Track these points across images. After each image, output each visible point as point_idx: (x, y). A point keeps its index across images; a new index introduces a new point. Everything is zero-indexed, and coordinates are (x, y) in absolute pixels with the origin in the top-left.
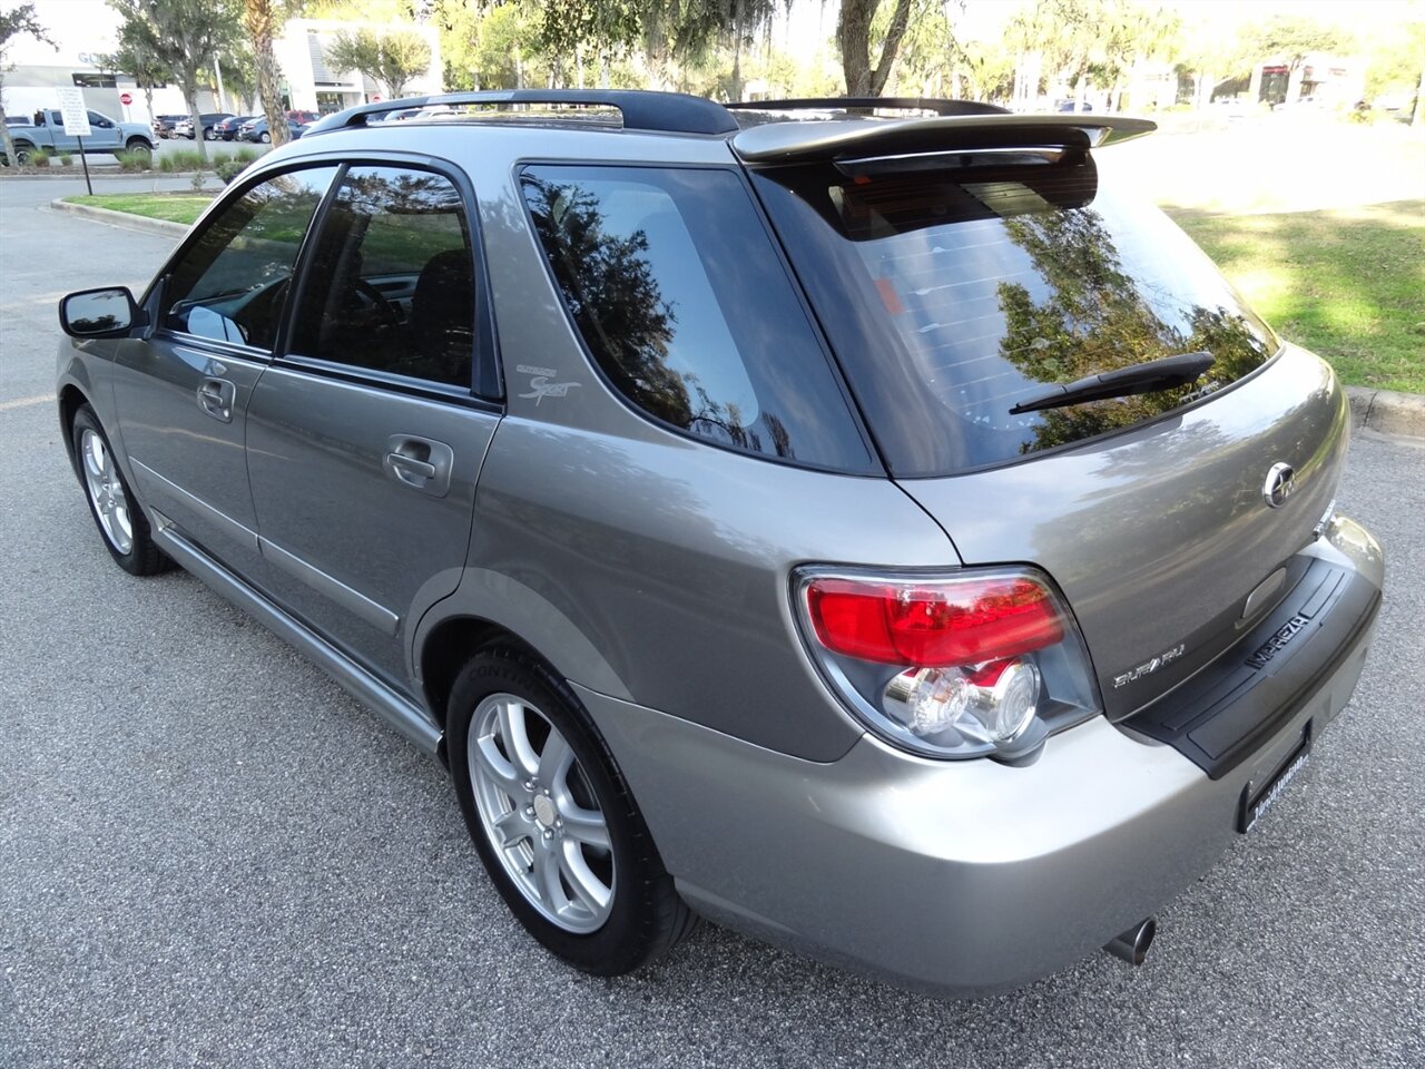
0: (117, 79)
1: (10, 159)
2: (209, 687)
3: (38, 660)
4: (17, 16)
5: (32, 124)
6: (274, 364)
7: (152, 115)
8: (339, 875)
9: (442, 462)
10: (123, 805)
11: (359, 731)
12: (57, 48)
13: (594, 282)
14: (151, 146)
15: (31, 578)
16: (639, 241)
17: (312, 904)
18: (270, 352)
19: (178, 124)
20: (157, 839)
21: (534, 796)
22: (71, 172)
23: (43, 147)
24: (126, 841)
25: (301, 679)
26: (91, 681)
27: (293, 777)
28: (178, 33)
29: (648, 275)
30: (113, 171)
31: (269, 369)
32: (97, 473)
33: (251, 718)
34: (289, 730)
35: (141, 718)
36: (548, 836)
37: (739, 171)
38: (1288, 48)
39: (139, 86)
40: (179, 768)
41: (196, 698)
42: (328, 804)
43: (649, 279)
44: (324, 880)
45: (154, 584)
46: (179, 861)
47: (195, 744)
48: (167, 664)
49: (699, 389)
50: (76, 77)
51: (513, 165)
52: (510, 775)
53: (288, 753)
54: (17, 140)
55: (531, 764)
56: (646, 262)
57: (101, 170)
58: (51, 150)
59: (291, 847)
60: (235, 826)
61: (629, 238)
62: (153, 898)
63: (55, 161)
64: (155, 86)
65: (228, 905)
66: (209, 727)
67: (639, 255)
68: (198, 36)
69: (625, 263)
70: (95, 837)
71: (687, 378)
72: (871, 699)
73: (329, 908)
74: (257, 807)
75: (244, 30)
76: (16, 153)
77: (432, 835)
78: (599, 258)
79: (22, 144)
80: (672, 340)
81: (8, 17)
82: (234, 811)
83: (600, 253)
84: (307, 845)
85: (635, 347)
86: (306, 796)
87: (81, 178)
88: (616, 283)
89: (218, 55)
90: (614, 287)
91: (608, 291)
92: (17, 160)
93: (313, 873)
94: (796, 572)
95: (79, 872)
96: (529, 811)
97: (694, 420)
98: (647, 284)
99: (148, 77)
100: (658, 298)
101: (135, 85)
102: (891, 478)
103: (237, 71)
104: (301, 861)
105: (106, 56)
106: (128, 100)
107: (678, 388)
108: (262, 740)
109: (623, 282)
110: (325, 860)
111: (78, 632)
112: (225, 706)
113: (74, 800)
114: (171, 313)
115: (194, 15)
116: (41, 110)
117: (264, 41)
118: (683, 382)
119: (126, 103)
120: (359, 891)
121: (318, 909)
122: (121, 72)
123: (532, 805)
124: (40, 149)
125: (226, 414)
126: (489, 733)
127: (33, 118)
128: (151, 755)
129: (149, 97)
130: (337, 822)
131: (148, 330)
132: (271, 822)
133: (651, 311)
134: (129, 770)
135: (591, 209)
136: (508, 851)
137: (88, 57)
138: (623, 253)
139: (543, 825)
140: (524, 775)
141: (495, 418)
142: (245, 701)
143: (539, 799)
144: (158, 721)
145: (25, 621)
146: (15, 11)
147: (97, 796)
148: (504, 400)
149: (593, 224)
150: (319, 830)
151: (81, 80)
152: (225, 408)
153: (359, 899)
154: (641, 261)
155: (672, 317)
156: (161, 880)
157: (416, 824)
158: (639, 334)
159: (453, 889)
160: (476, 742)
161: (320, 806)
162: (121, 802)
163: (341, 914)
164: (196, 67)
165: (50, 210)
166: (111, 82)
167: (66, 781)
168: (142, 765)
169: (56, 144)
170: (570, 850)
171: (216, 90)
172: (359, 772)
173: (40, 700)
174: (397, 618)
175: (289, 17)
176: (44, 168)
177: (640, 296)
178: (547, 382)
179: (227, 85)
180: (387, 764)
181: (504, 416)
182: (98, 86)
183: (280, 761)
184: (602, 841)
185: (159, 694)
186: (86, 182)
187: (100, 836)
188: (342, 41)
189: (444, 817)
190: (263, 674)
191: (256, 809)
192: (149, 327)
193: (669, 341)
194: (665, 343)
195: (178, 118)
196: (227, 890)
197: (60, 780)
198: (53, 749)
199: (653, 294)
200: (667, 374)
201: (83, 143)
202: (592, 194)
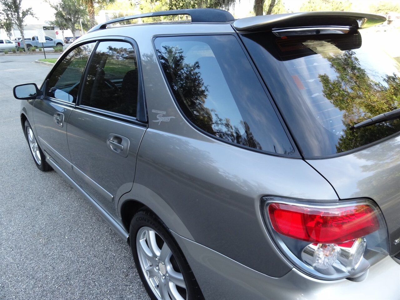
0: (55, 28)
1: (25, 49)
2: (60, 210)
3: (10, 199)
4: (27, 11)
5: (32, 40)
6: (76, 108)
7: (63, 37)
8: (94, 282)
9: (126, 144)
10: (28, 252)
11: (105, 227)
12: (38, 19)
13: (182, 80)
14: (63, 45)
15: (12, 172)
16: (197, 65)
17: (84, 293)
18: (75, 104)
19: (70, 39)
20: (37, 266)
21: (159, 263)
22: (41, 53)
23: (34, 46)
24: (27, 266)
25: (89, 207)
26: (25, 207)
27: (83, 243)
28: (70, 14)
29: (199, 77)
30: (52, 52)
31: (74, 110)
32: (31, 140)
33: (72, 221)
34: (83, 225)
35: (38, 220)
36: (163, 278)
37: (236, 35)
38: (383, 11)
39: (60, 29)
40: (47, 239)
41: (55, 213)
42: (93, 254)
43: (200, 78)
44: (89, 284)
45: (48, 174)
46: (43, 275)
47: (54, 229)
48: (48, 201)
49: (216, 114)
50: (44, 27)
51: (152, 37)
52: (150, 255)
53: (82, 234)
54: (27, 44)
55: (158, 253)
56: (199, 73)
57: (49, 52)
58: (37, 47)
59: (80, 270)
60: (62, 261)
61: (193, 64)
62: (32, 289)
63: (37, 50)
64: (65, 29)
65: (56, 292)
66: (58, 224)
67: (197, 70)
68: (75, 15)
69: (192, 74)
70: (17, 264)
71: (212, 110)
72: (297, 254)
73: (90, 295)
74: (70, 254)
75: (88, 13)
76: (27, 48)
77: (126, 267)
78: (183, 72)
79: (29, 46)
80: (207, 98)
81: (25, 11)
82: (63, 255)
83: (184, 70)
84: (85, 269)
85: (195, 101)
86: (86, 250)
87: (43, 54)
88: (189, 80)
89: (81, 20)
90: (188, 81)
91: (186, 83)
92: (27, 50)
93: (86, 281)
94: (264, 199)
95: (10, 278)
96: (157, 268)
97: (213, 124)
98: (199, 80)
99: (62, 27)
100: (203, 84)
101: (59, 29)
102: (303, 159)
103: (86, 25)
104: (82, 275)
105: (51, 21)
106: (57, 33)
107: (208, 114)
108: (74, 229)
109: (191, 80)
110: (90, 276)
111: (23, 190)
112: (64, 217)
113: (13, 250)
114: (50, 91)
115: (74, 9)
116: (34, 36)
117: (92, 16)
118: (211, 112)
119: (57, 34)
120: (101, 288)
121: (86, 296)
122: (55, 26)
123: (158, 266)
124: (33, 47)
125: (61, 124)
126: (144, 238)
127: (32, 38)
128: (39, 234)
129: (63, 32)
130: (96, 261)
131: (42, 97)
132: (74, 260)
133: (200, 89)
134: (31, 239)
135: (181, 54)
136: (150, 279)
137: (47, 22)
138: (192, 70)
139: (162, 274)
140: (155, 255)
141: (144, 129)
142: (71, 215)
143: (160, 264)
144: (43, 221)
145: (8, 186)
146: (27, 9)
147: (20, 249)
148: (147, 122)
149: (182, 60)
150: (89, 264)
151: (45, 28)
152: (61, 123)
153: (100, 292)
154: (197, 72)
155: (207, 90)
156: (36, 282)
157: (121, 262)
158: (196, 97)
159: (132, 289)
160: (139, 241)
161: (91, 255)
162: (27, 251)
163: (94, 298)
164: (75, 24)
165: (35, 63)
166: (53, 28)
167: (11, 242)
168: (36, 237)
169: (38, 45)
170: (171, 285)
171: (81, 30)
172: (104, 242)
173: (8, 213)
174: (112, 197)
175: (101, 10)
176: (35, 52)
177: (196, 84)
178: (162, 116)
179: (84, 28)
180: (113, 239)
181: (148, 128)
182: (50, 30)
183: (79, 237)
184: (183, 285)
185: (44, 212)
186: (44, 55)
187: (19, 264)
188: (114, 16)
189: (131, 260)
190: (77, 205)
191: (70, 255)
192: (42, 96)
193: (206, 98)
194: (204, 99)
195: (70, 38)
196: (57, 287)
197: (9, 242)
198: (9, 231)
199: (201, 83)
200: (205, 109)
201: (44, 45)
202: (181, 49)
